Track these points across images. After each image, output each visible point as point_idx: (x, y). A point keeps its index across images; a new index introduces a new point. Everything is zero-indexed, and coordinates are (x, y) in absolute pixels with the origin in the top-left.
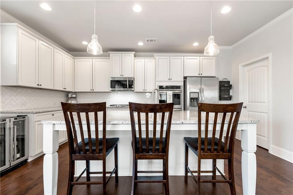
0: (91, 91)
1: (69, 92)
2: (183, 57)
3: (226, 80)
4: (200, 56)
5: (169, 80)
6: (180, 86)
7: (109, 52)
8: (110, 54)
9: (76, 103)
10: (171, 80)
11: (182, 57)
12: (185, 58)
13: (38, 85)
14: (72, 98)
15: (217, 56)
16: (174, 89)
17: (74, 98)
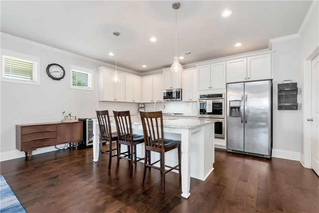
0: (152, 102)
1: (140, 103)
2: (225, 62)
3: (289, 82)
4: (247, 57)
5: (210, 89)
6: (222, 94)
7: (162, 69)
8: (163, 71)
9: (144, 111)
10: (211, 89)
11: (223, 62)
12: (228, 62)
13: (115, 100)
14: (142, 107)
15: (274, 52)
16: (215, 97)
17: (143, 107)
